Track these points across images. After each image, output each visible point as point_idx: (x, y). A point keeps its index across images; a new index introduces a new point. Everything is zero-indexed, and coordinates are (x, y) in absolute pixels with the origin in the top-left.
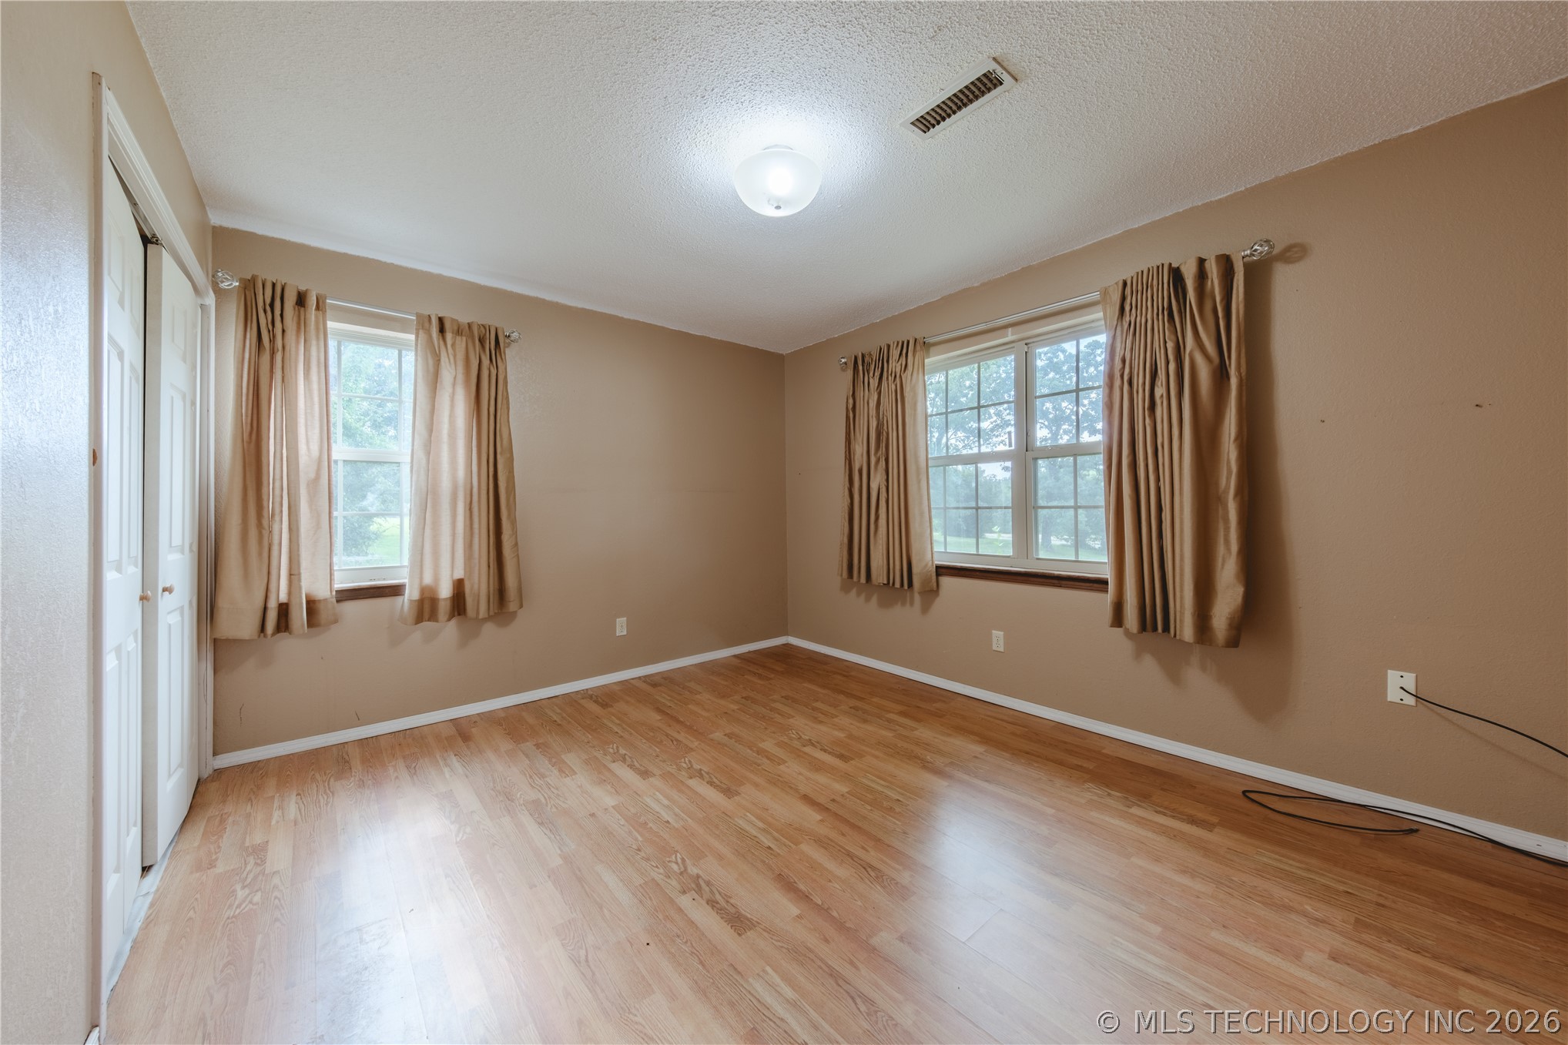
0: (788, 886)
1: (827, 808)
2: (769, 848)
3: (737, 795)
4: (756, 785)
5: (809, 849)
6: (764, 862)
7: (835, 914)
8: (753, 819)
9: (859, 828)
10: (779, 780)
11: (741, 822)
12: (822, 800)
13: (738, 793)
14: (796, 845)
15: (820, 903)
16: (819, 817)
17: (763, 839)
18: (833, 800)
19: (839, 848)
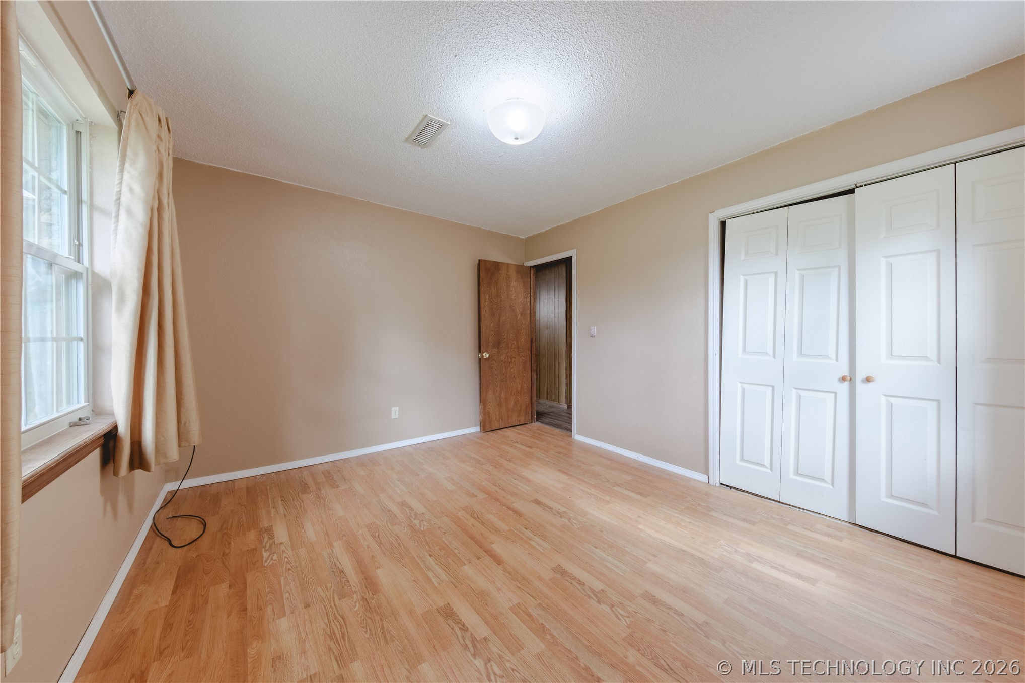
0: (516, 512)
1: (486, 552)
2: (526, 529)
3: (554, 568)
4: (539, 578)
5: (503, 527)
6: (529, 522)
7: (498, 503)
8: (538, 547)
9: (470, 537)
10: (520, 583)
11: (545, 545)
12: (487, 559)
13: (553, 569)
14: (511, 530)
15: (504, 507)
16: (493, 545)
17: (530, 534)
18: (479, 558)
19: (487, 527)
